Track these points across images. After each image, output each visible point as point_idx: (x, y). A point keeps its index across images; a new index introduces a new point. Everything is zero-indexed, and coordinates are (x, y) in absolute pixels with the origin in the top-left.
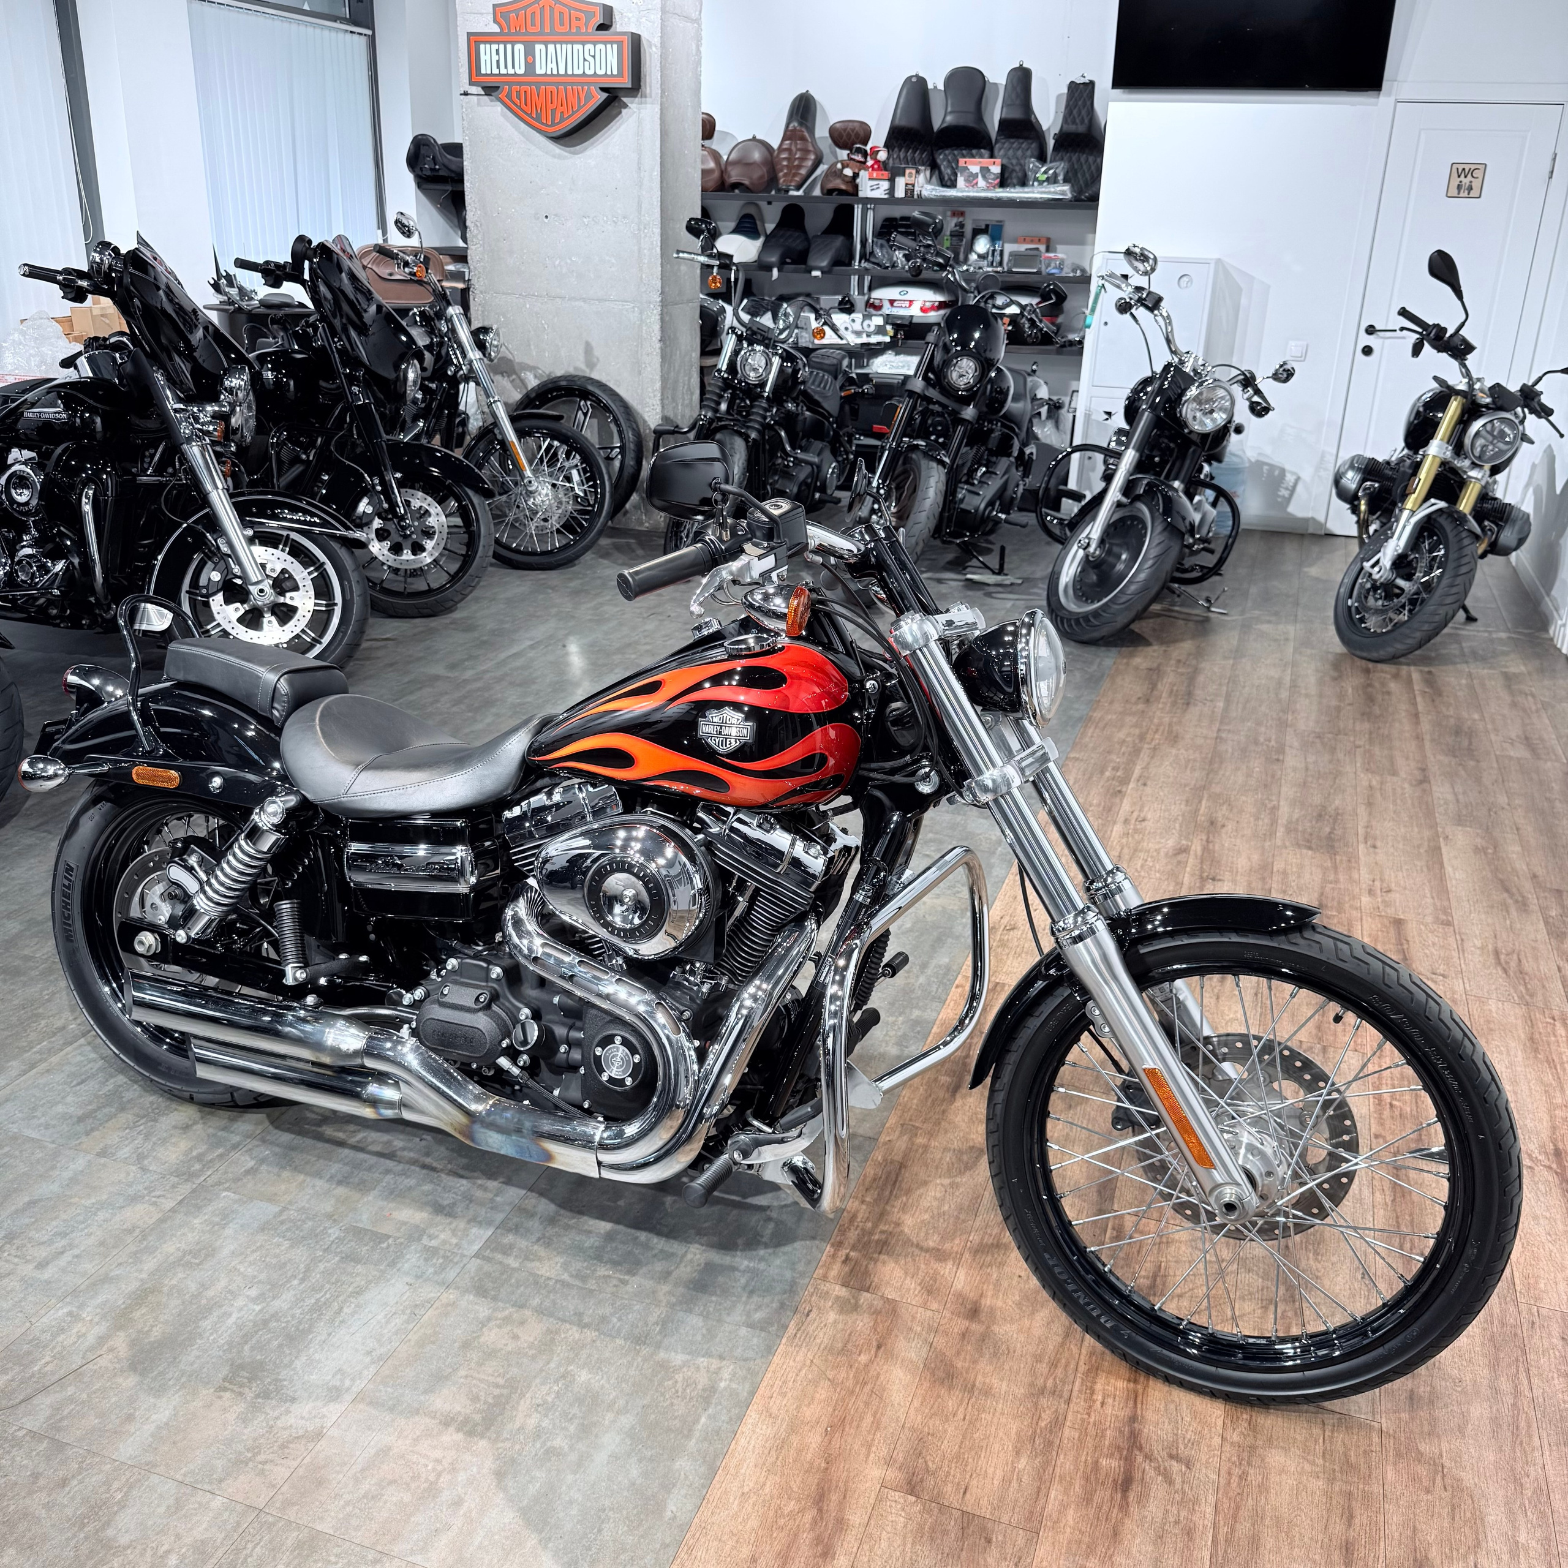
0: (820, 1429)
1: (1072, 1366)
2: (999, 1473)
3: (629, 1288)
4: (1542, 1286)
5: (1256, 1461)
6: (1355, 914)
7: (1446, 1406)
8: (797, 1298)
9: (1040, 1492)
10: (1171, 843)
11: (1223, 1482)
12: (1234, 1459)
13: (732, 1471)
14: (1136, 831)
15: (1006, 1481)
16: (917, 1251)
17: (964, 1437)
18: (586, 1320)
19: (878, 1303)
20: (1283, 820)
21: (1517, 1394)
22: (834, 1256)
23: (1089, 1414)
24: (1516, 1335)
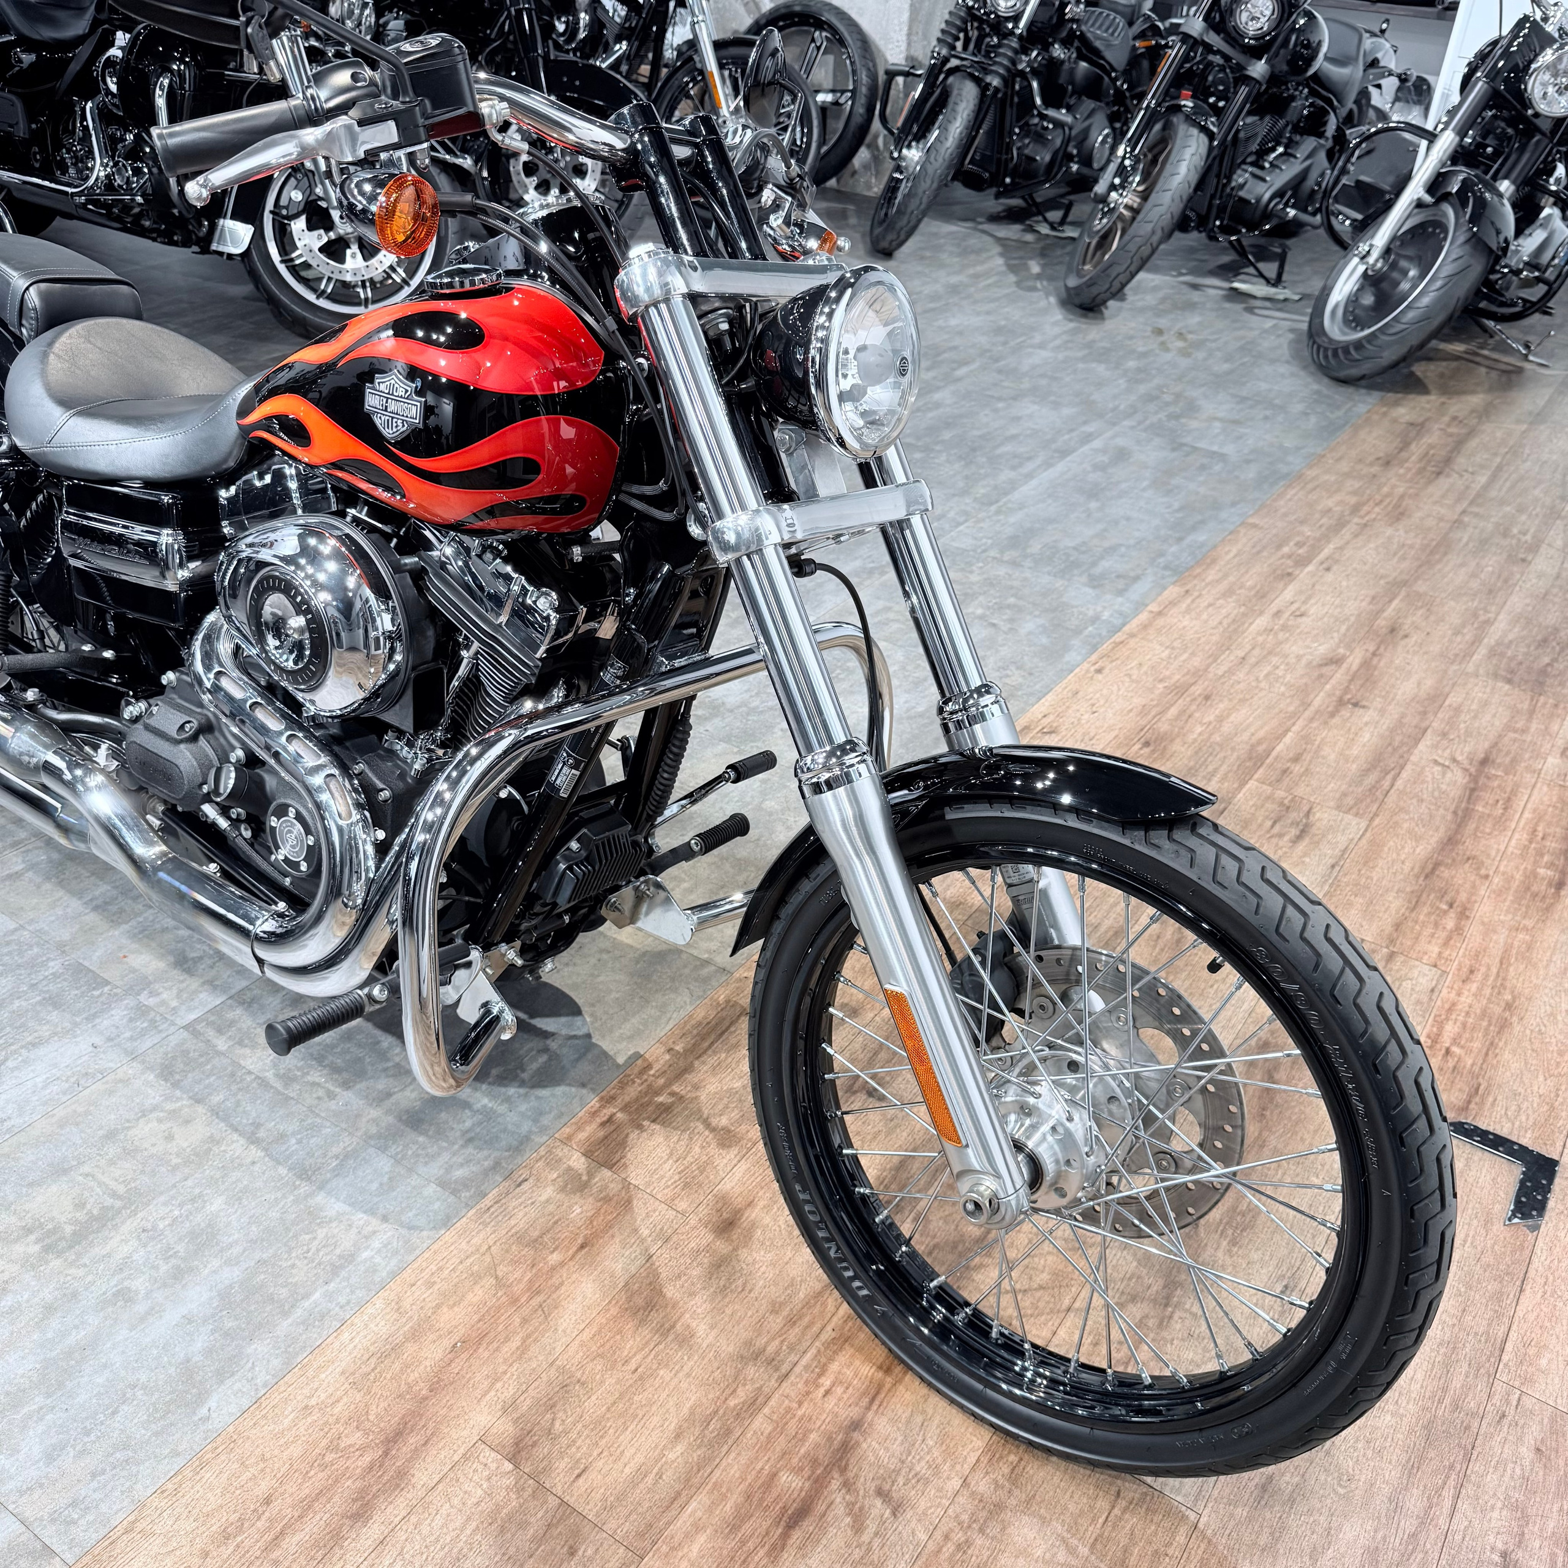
0: (447, 1343)
1: (815, 1329)
2: (639, 1459)
3: (333, 1105)
4: (1543, 1362)
5: (993, 1529)
6: (1529, 778)
7: (1310, 1512)
8: (519, 1160)
9: (676, 1500)
10: (1322, 649)
11: (931, 1546)
12: (965, 1517)
13: (310, 1373)
14: (1284, 628)
15: (641, 1473)
16: (701, 1127)
17: (621, 1396)
18: (261, 1134)
19: (614, 1187)
20: (1490, 640)
21: (1425, 1520)
22: (594, 1114)
23: (800, 1403)
24: (1468, 1428)
